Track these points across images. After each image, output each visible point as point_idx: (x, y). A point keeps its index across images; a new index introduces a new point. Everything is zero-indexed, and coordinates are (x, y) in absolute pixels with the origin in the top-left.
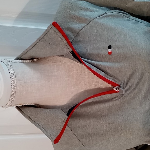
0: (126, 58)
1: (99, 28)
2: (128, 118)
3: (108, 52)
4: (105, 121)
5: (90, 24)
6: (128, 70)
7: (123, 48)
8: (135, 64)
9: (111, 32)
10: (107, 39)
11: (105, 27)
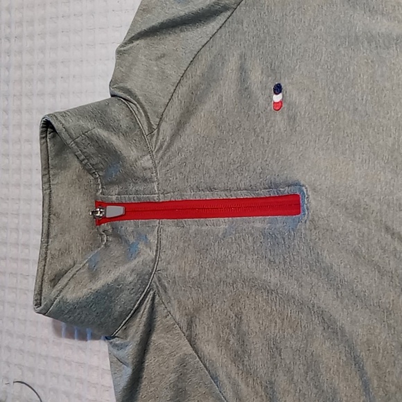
0: (319, 121)
1: (251, 34)
2: (339, 294)
3: (274, 103)
4: (278, 307)
5: (227, 25)
6: (323, 155)
7: (311, 92)
8: (344, 137)
9: (282, 44)
10: (271, 65)
11: (265, 31)
